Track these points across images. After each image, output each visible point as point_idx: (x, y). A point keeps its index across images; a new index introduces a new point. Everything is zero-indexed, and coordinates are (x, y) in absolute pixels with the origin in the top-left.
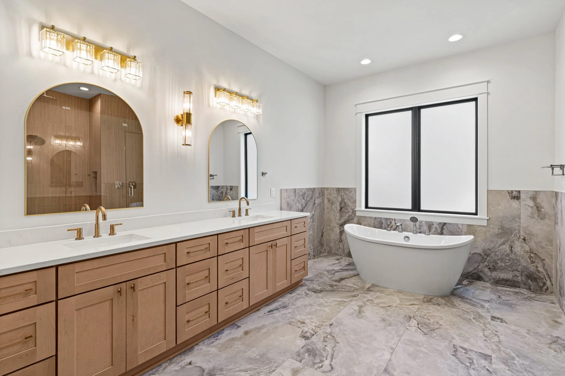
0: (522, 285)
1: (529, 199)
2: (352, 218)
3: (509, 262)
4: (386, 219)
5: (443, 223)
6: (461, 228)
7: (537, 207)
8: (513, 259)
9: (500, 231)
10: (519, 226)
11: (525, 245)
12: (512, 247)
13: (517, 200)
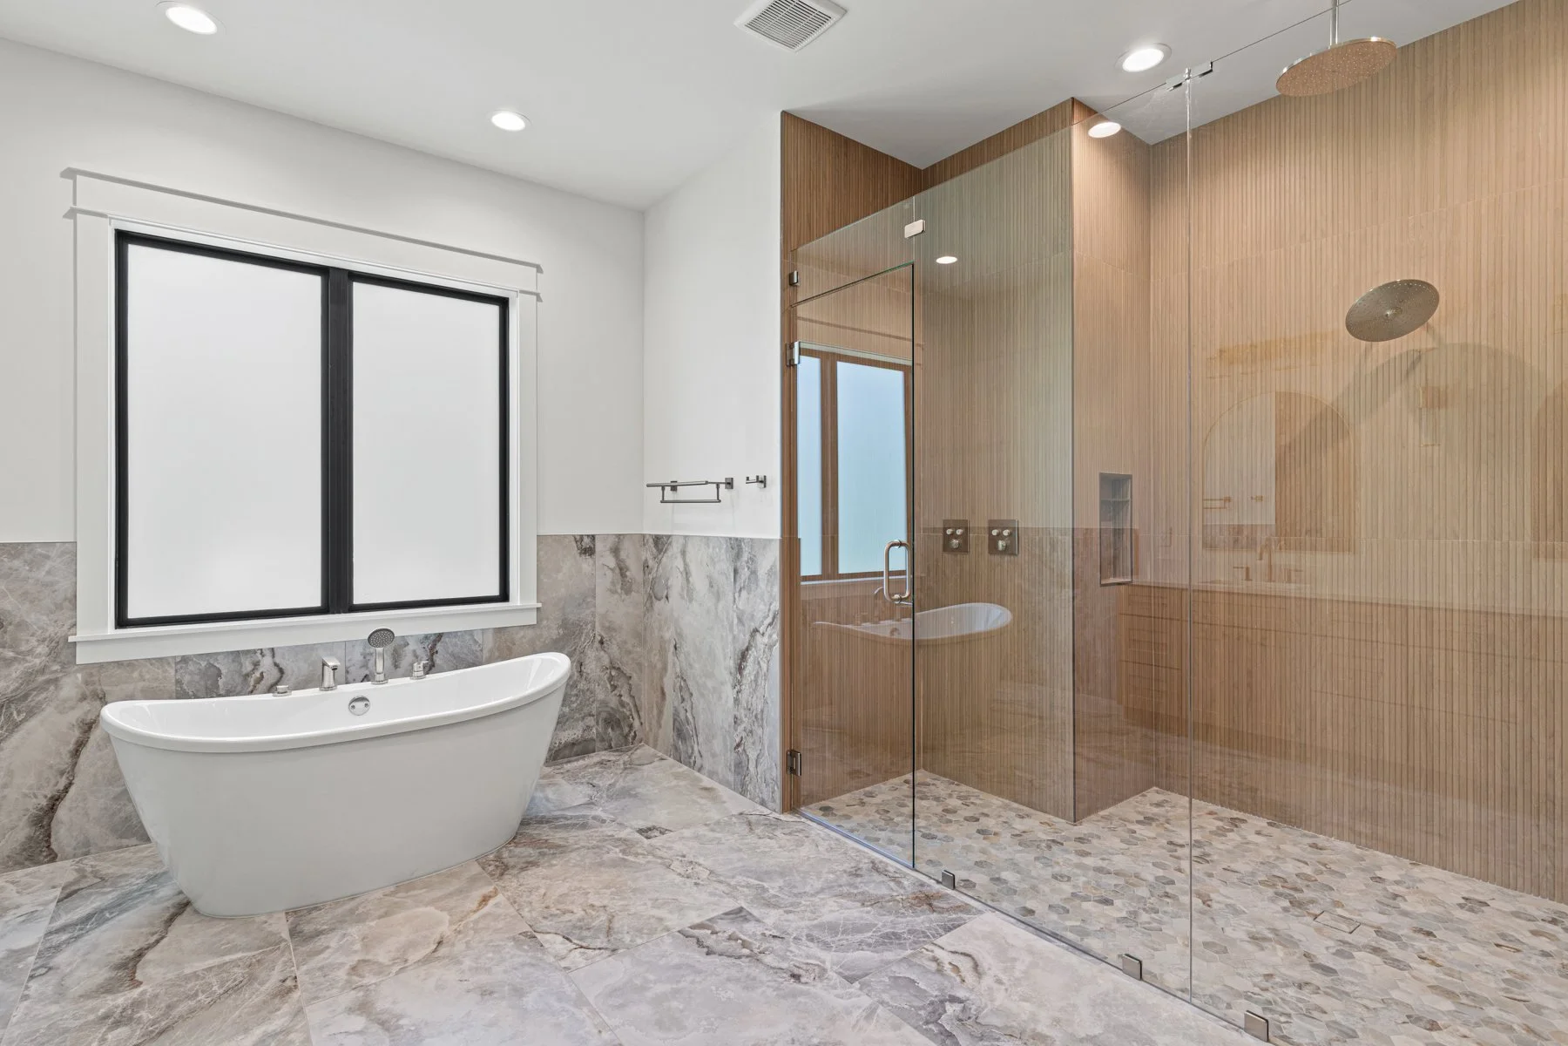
0: (598, 745)
1: (608, 553)
2: (48, 682)
3: (577, 700)
4: (237, 654)
5: (435, 634)
6: (480, 642)
7: (621, 569)
8: (583, 691)
9: (561, 632)
10: (593, 615)
11: (602, 653)
12: (581, 665)
13: (590, 555)
